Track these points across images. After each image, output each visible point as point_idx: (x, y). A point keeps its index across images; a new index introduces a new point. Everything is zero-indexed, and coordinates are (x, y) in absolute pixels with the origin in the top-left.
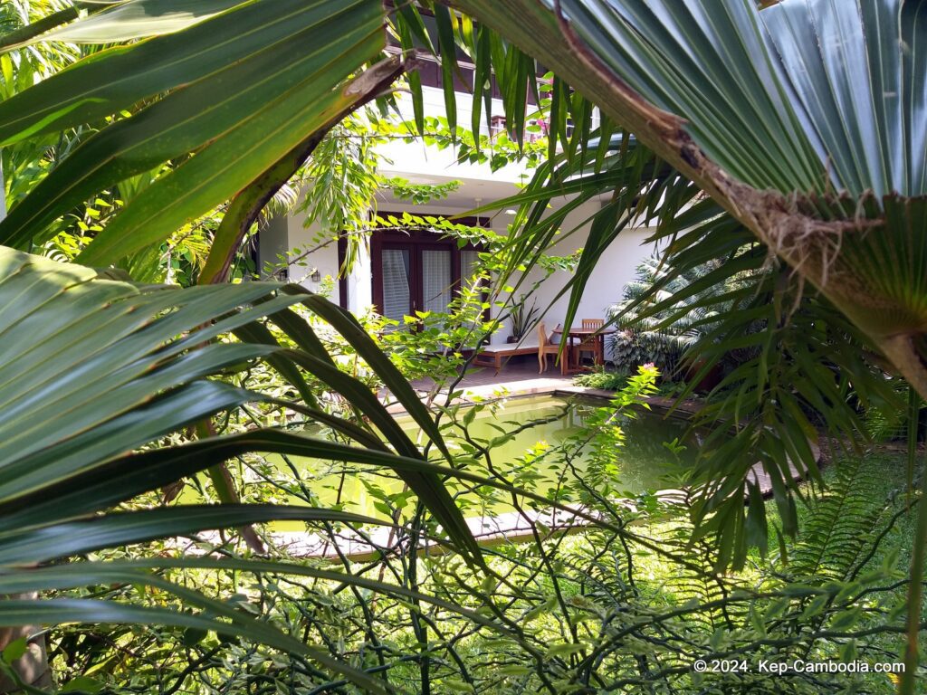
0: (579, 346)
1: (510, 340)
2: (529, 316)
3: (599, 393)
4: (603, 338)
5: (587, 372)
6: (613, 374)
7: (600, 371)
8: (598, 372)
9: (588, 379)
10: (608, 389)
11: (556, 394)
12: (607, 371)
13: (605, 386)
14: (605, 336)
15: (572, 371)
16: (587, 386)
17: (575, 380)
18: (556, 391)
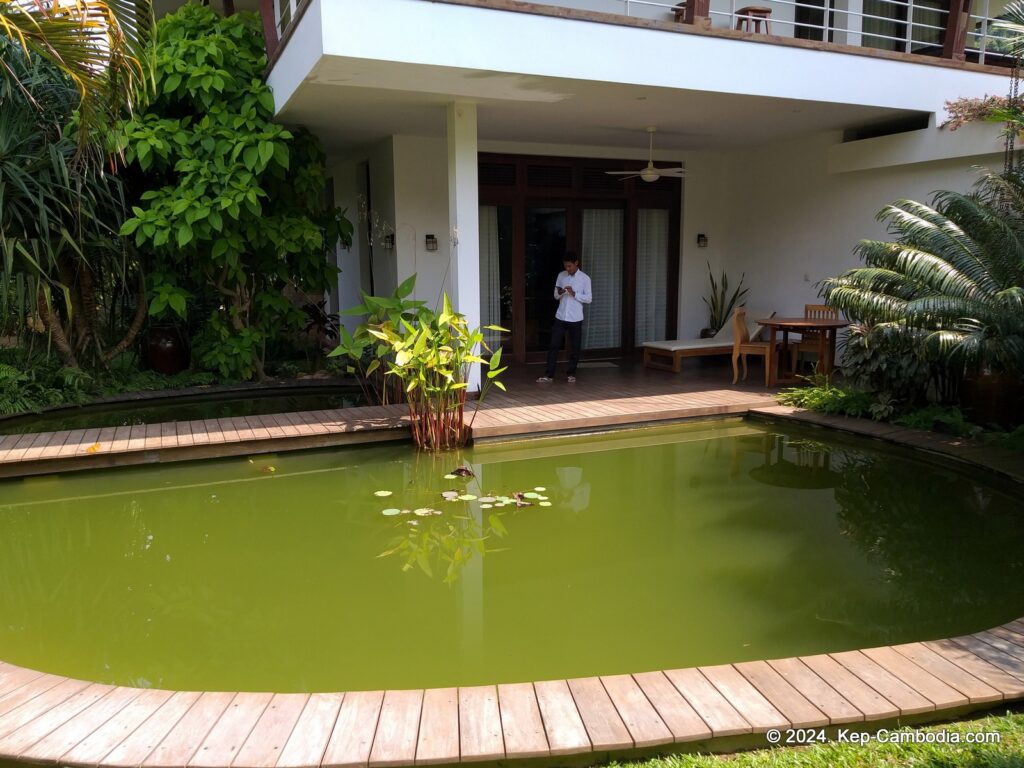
0: (797, 344)
1: (705, 334)
2: (733, 301)
3: (815, 418)
4: (833, 334)
5: (803, 384)
6: (842, 389)
7: (820, 385)
8: (819, 385)
9: (803, 396)
10: (831, 413)
11: (750, 417)
12: (832, 383)
13: (827, 408)
14: (839, 331)
15: (781, 381)
16: (801, 405)
17: (782, 396)
18: (750, 412)
